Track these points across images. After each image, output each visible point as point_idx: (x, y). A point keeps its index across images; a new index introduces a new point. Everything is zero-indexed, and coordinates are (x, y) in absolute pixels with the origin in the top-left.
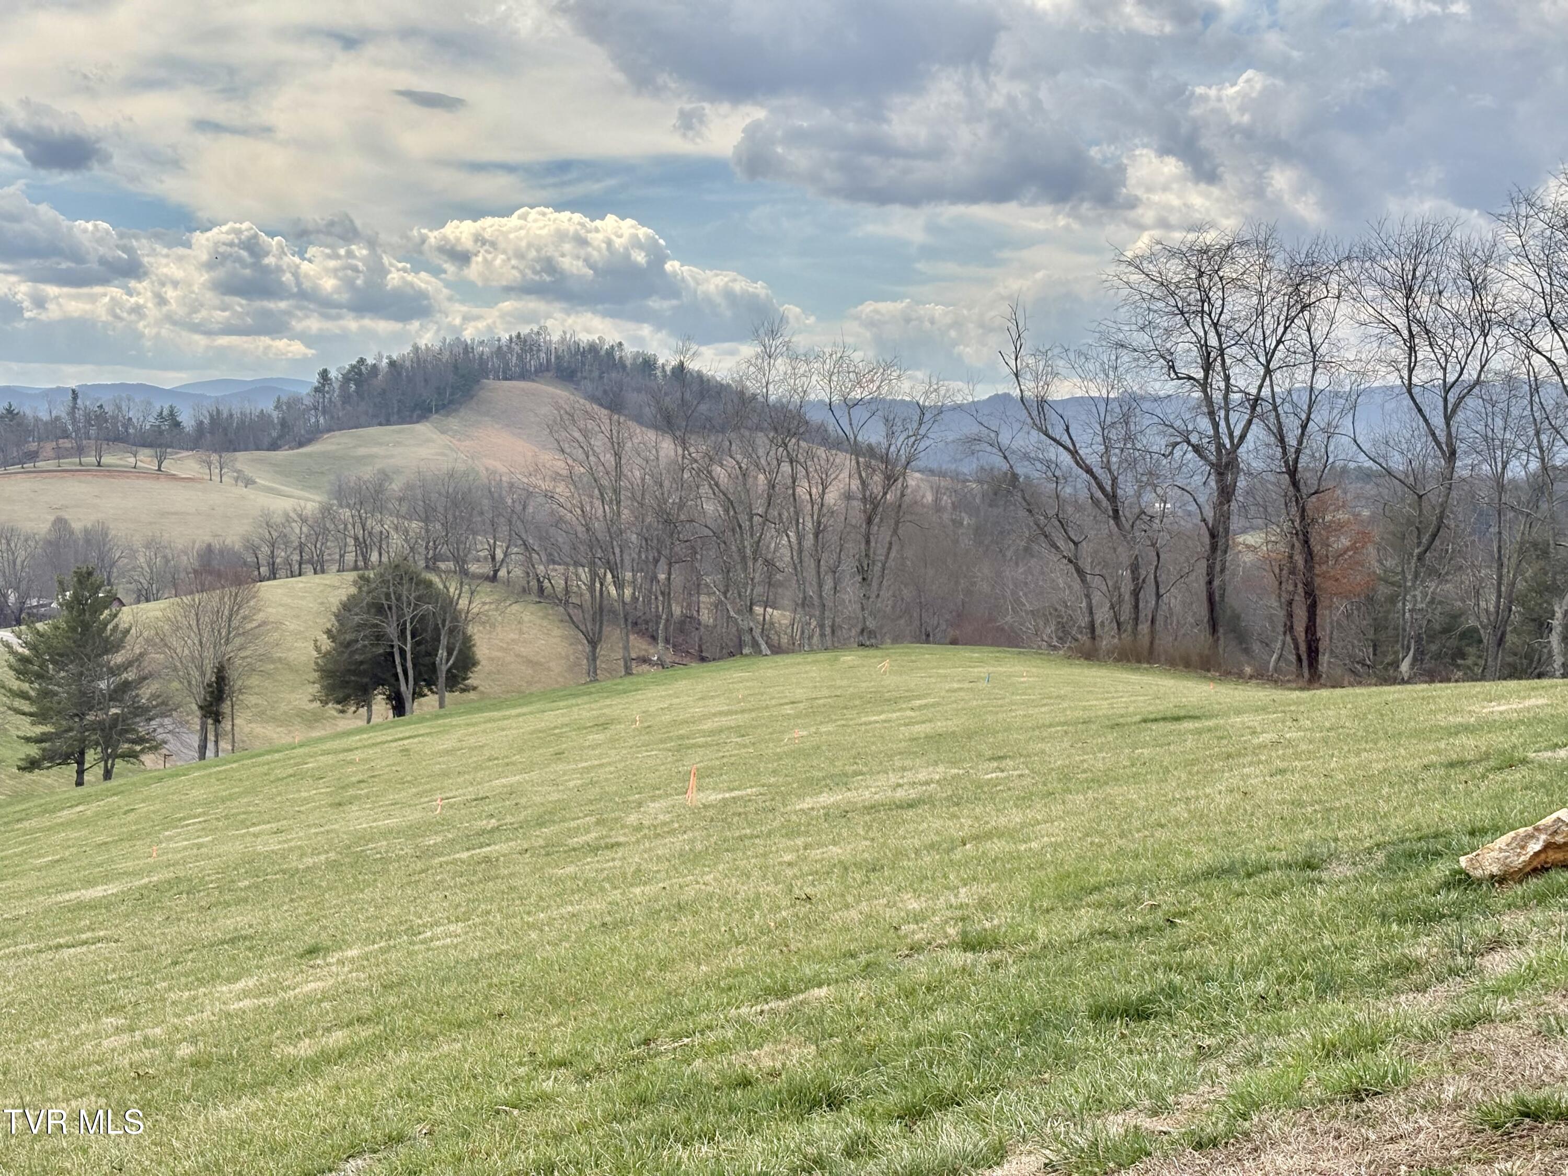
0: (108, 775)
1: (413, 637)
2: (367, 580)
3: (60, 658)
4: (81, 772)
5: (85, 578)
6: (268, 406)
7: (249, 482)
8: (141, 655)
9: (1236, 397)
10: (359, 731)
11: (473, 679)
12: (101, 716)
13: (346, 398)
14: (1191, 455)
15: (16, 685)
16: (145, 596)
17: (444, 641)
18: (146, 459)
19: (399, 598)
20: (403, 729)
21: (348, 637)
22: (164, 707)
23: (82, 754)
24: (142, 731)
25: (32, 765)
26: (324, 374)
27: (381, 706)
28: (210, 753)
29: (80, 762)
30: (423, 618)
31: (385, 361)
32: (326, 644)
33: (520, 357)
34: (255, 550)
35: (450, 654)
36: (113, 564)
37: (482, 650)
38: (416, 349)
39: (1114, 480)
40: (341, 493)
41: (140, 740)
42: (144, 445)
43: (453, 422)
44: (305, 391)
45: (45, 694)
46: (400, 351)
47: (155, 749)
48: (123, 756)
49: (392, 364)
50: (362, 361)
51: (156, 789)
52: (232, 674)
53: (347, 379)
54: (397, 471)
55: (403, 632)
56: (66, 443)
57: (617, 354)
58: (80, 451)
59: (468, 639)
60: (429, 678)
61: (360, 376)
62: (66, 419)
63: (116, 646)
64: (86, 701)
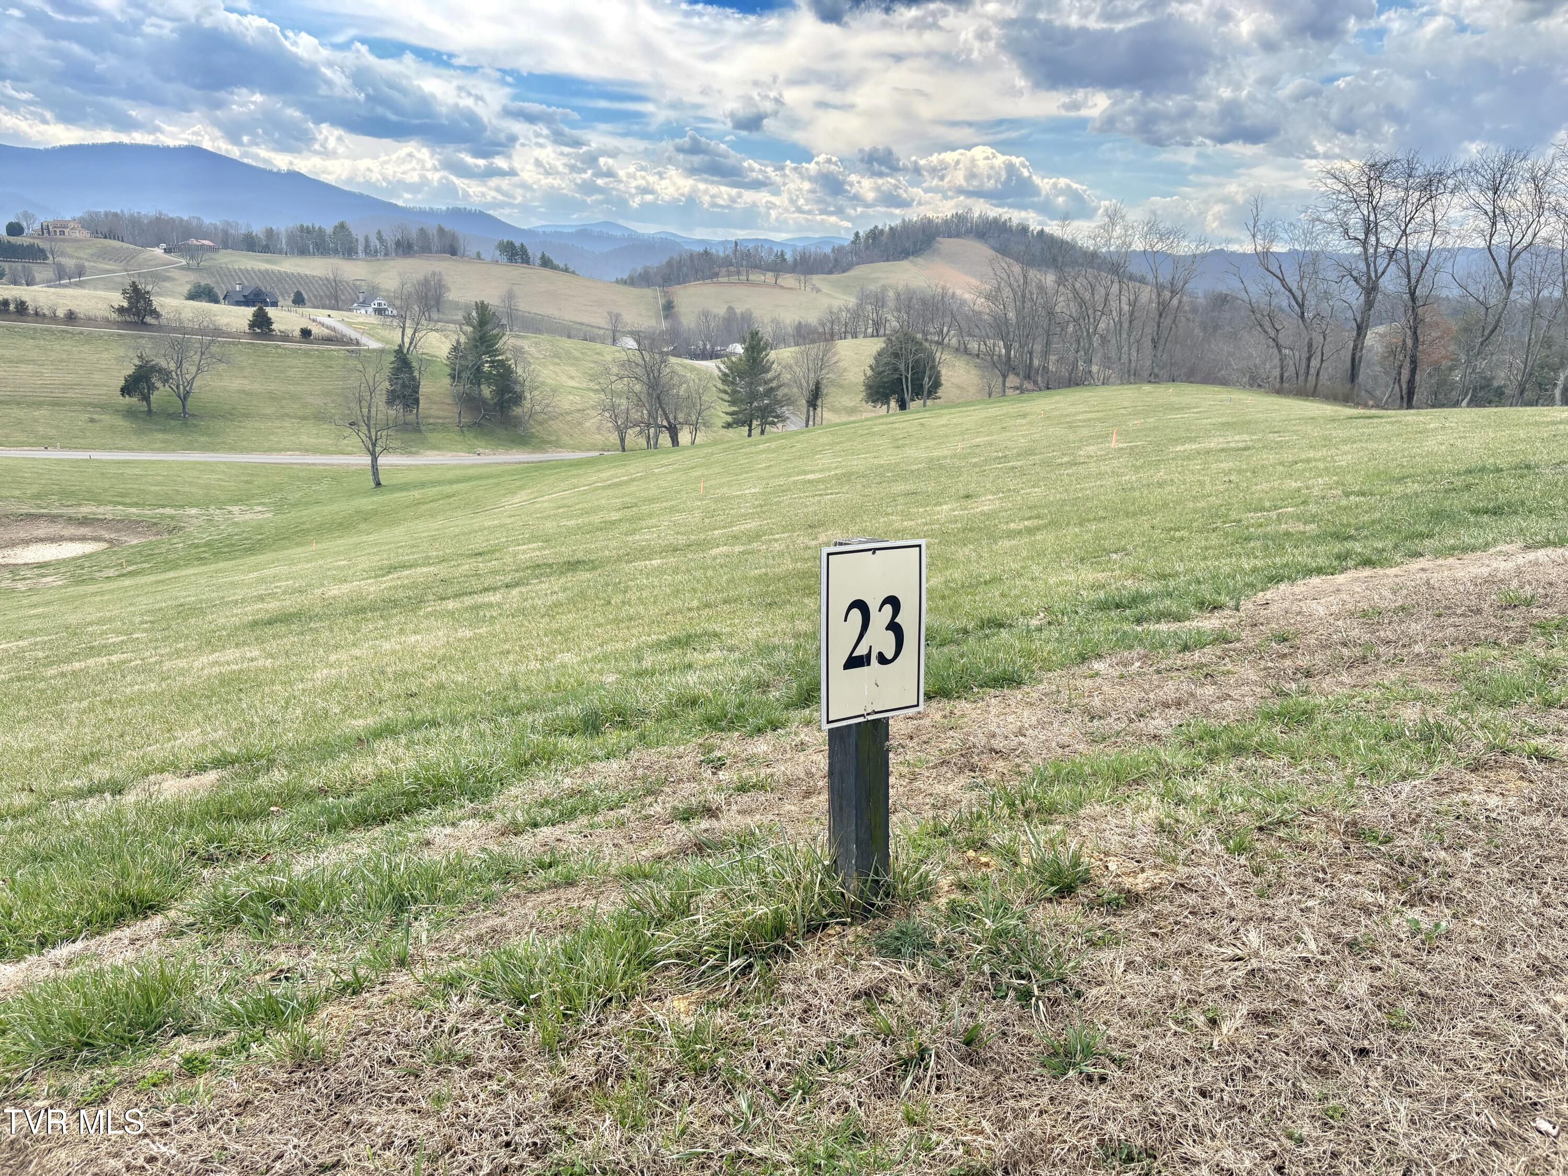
0: (762, 432)
1: (911, 370)
2: (891, 341)
3: (742, 375)
4: (750, 430)
5: (753, 336)
6: (828, 250)
7: (819, 290)
8: (780, 375)
9: (1381, 250)
10: (882, 417)
11: (940, 393)
12: (760, 404)
13: (868, 246)
14: (1352, 283)
15: (720, 386)
16: (780, 345)
17: (927, 373)
18: (769, 277)
19: (906, 350)
20: (906, 416)
21: (880, 369)
22: (789, 401)
23: (751, 421)
24: (778, 411)
25: (728, 426)
26: (857, 234)
27: (894, 404)
28: (811, 423)
29: (750, 426)
30: (917, 361)
31: (887, 229)
32: (869, 372)
33: (957, 225)
34: (824, 326)
35: (930, 380)
37: (943, 380)
38: (904, 220)
39: (1304, 296)
40: (865, 297)
41: (778, 416)
42: (769, 270)
43: (921, 260)
44: (849, 242)
45: (735, 392)
46: (896, 223)
47: (784, 421)
48: (770, 423)
49: (891, 229)
50: (876, 227)
52: (822, 386)
53: (868, 237)
54: (892, 286)
55: (907, 368)
56: (732, 269)
57: (1008, 224)
58: (739, 273)
59: (939, 372)
60: (918, 392)
61: (875, 235)
62: (732, 256)
63: (768, 370)
64: (753, 396)
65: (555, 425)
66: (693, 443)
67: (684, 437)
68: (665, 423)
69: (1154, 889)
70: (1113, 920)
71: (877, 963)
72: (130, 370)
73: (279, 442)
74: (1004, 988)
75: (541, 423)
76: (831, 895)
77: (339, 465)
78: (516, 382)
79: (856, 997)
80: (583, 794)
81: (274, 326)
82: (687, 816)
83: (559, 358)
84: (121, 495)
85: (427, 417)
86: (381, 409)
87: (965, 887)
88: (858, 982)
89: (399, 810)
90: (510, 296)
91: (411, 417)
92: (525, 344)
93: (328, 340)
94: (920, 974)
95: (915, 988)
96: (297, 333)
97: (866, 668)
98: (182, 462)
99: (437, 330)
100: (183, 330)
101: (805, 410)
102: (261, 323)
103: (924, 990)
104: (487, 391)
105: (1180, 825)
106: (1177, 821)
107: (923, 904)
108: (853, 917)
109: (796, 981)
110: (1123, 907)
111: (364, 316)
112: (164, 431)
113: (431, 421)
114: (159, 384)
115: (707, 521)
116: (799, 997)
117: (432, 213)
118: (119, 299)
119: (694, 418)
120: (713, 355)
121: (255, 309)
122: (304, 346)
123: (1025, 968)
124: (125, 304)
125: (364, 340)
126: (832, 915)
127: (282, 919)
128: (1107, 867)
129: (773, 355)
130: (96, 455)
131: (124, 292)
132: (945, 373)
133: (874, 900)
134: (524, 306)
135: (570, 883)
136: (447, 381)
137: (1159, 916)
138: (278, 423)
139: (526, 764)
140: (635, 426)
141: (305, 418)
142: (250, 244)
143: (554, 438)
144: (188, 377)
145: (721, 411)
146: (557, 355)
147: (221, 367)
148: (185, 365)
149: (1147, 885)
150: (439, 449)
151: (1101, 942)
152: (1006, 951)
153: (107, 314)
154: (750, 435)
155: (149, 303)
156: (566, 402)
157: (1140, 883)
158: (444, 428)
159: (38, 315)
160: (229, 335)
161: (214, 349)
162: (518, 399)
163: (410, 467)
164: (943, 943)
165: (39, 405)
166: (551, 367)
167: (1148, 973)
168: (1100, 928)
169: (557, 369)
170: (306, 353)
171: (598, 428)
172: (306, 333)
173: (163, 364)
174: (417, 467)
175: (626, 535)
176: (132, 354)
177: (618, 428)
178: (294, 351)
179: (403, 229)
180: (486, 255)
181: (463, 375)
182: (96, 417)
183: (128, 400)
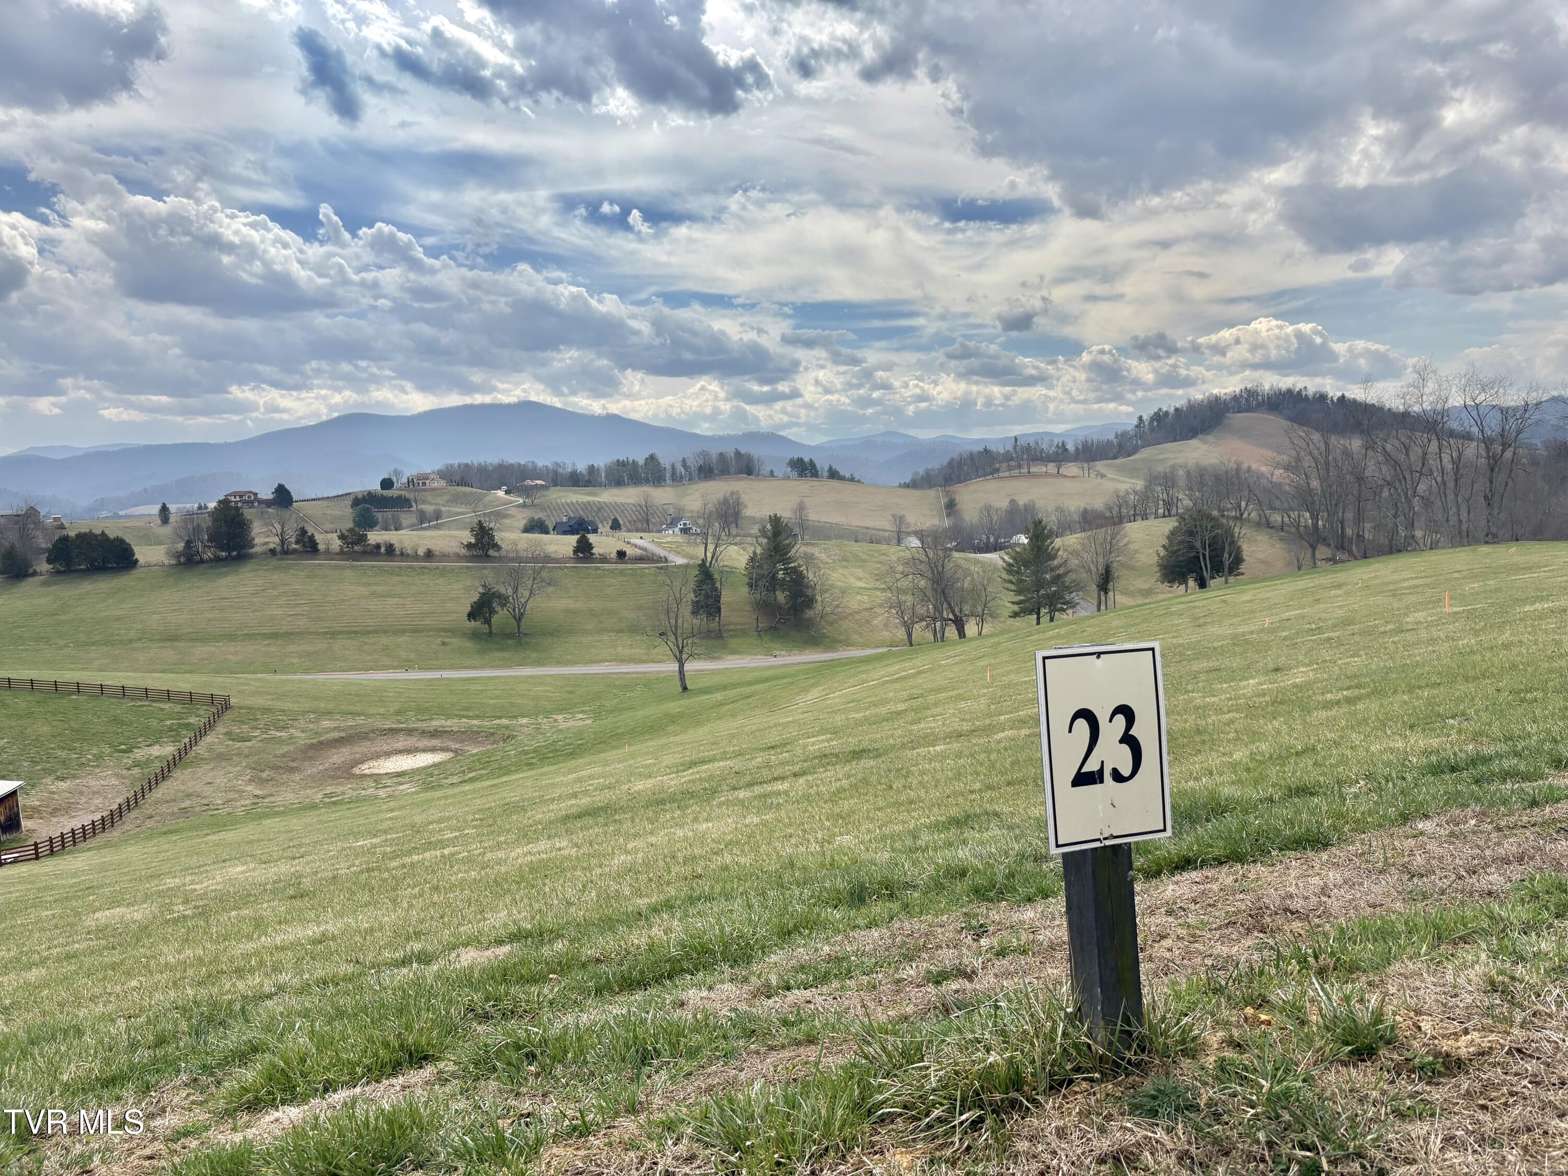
0: (1052, 619)
1: (1209, 547)
3: (1026, 564)
4: (1038, 619)
5: (1037, 525)
7: (1104, 476)
8: (1066, 561)
10: (1181, 596)
11: (1243, 568)
12: (1047, 591)
13: (1153, 429)
15: (1005, 576)
16: (1065, 532)
17: (1226, 549)
18: (1051, 468)
19: (1201, 527)
20: (1207, 594)
21: (1174, 548)
22: (1078, 586)
23: (1039, 610)
24: (1067, 598)
25: (1015, 615)
26: (1140, 418)
27: (1192, 583)
28: (1103, 607)
29: (1038, 614)
30: (1214, 538)
31: (1172, 410)
32: (1163, 552)
33: (1247, 400)
34: (1111, 510)
35: (1230, 556)
37: (1245, 555)
38: (1189, 400)
40: (1154, 479)
41: (1067, 603)
42: (1050, 462)
43: (1210, 438)
44: (1132, 427)
45: (1021, 581)
46: (1181, 403)
47: (1074, 607)
48: (1059, 610)
49: (1176, 410)
50: (1160, 409)
52: (1112, 570)
53: (1152, 419)
54: (1181, 465)
55: (1203, 545)
56: (1013, 464)
57: (1304, 394)
58: (1020, 467)
59: (1239, 548)
60: (1218, 569)
61: (1159, 417)
62: (1012, 451)
63: (1054, 557)
64: (1040, 584)
65: (845, 625)
66: (980, 634)
67: (971, 628)
68: (951, 616)
69: (1482, 1054)
70: (1428, 1088)
71: (1129, 1125)
72: (475, 598)
73: (598, 654)
74: (1284, 1159)
76: (1076, 1046)
77: (650, 673)
78: (808, 587)
79: (1101, 1161)
80: (838, 960)
81: (594, 551)
82: (939, 979)
83: (848, 561)
84: (465, 709)
85: (728, 624)
86: (687, 620)
87: (1239, 1045)
88: (1104, 1145)
89: (662, 976)
90: (801, 507)
91: (714, 625)
92: (816, 551)
93: (640, 559)
94: (1179, 1139)
95: (1173, 1154)
96: (614, 555)
97: (1098, 786)
98: (515, 677)
99: (735, 544)
100: (519, 559)
101: (1096, 596)
102: (584, 548)
103: (1183, 1157)
104: (781, 597)
105: (1517, 984)
106: (1513, 978)
107: (1186, 1063)
108: (1101, 1073)
109: (1031, 1139)
110: (1440, 1074)
111: (672, 536)
112: (502, 650)
113: (732, 627)
114: (498, 608)
115: (993, 707)
116: (1034, 1157)
117: (730, 438)
118: (468, 537)
119: (980, 609)
120: (996, 548)
121: (576, 537)
122: (620, 566)
123: (1312, 1136)
124: (473, 541)
125: (671, 557)
126: (1077, 1070)
127: (532, 1068)
128: (1419, 1028)
129: (1058, 542)
130: (447, 674)
131: (472, 530)
132: (1247, 549)
133: (1128, 1055)
134: (816, 516)
135: (811, 1040)
136: (745, 589)
137: (1488, 1086)
138: (597, 637)
139: (790, 933)
140: (922, 620)
141: (621, 631)
142: (576, 480)
143: (842, 637)
144: (522, 601)
145: (1007, 601)
146: (845, 559)
147: (550, 589)
148: (520, 590)
149: (1471, 1050)
150: (739, 653)
151: (1410, 1112)
152: (1286, 1117)
153: (458, 550)
154: (1038, 623)
155: (492, 537)
156: (854, 602)
157: (1463, 1047)
158: (743, 633)
159: (403, 555)
160: (556, 561)
161: (544, 574)
162: (809, 602)
163: (713, 672)
164: (1208, 1105)
165: (403, 632)
166: (840, 571)
167: (1475, 1152)
168: (1411, 1096)
169: (846, 572)
170: (622, 573)
171: (886, 625)
172: (621, 554)
173: (502, 590)
174: (720, 672)
175: (911, 724)
176: (477, 583)
177: (905, 623)
178: (611, 571)
179: (705, 454)
180: (779, 473)
181: (760, 583)
182: (447, 640)
183: (473, 624)
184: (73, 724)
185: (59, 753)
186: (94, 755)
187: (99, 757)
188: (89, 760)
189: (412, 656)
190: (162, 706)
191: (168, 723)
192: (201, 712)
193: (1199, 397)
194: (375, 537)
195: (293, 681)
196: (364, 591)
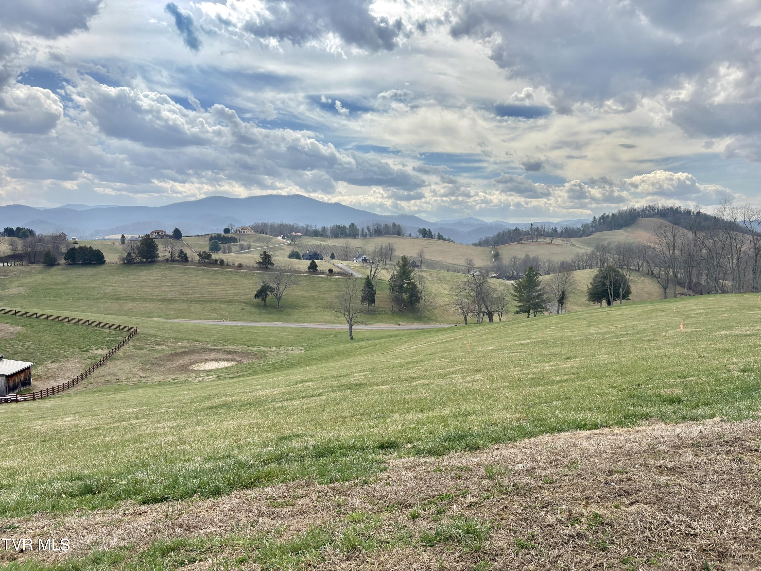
0: (535, 316)
1: (613, 285)
2: (602, 270)
3: (525, 287)
4: (529, 315)
5: (531, 269)
6: (579, 226)
7: (574, 245)
8: (544, 288)
10: (598, 308)
11: (630, 297)
12: (534, 302)
13: (600, 224)
15: (514, 293)
16: (547, 273)
17: (622, 287)
18: (548, 240)
19: (610, 275)
20: (610, 309)
21: (596, 285)
22: (550, 300)
23: (529, 310)
24: (544, 306)
25: (517, 312)
26: (595, 218)
27: (604, 303)
28: (560, 312)
29: (529, 313)
30: (616, 281)
31: (611, 215)
32: (590, 286)
33: (649, 211)
34: (574, 262)
35: (623, 290)
36: (539, 266)
38: (620, 210)
40: (597, 248)
41: (543, 308)
42: (548, 237)
43: (629, 229)
44: (589, 222)
45: (521, 296)
46: (615, 211)
47: (546, 310)
48: (539, 312)
49: (613, 214)
50: (605, 214)
51: (544, 319)
52: (566, 293)
53: (600, 219)
54: (613, 242)
55: (610, 284)
56: (529, 236)
57: (679, 210)
58: (532, 238)
59: (629, 286)
60: (617, 296)
61: (604, 218)
62: (530, 231)
63: (538, 285)
64: (530, 298)
65: (435, 311)
66: (500, 321)
67: (496, 317)
68: (486, 311)
72: (259, 288)
73: (314, 319)
75: (429, 311)
77: (338, 329)
78: (418, 292)
81: (318, 268)
83: (440, 280)
84: (248, 341)
85: (379, 308)
86: (359, 304)
90: (422, 253)
91: (371, 308)
92: (425, 275)
93: (339, 274)
96: (327, 271)
98: (274, 327)
99: (386, 269)
100: (281, 270)
101: (557, 305)
102: (313, 267)
104: (405, 296)
111: (357, 263)
112: (269, 314)
113: (380, 309)
114: (269, 294)
117: (392, 217)
118: (257, 257)
119: (501, 308)
120: (511, 278)
122: (329, 277)
124: (261, 260)
125: (355, 274)
129: (541, 278)
130: (241, 324)
131: (261, 255)
132: (633, 288)
134: (429, 257)
136: (388, 291)
138: (315, 310)
140: (472, 312)
141: (327, 308)
142: (316, 234)
143: (434, 318)
144: (281, 290)
145: (513, 305)
146: (439, 279)
147: (295, 286)
148: (280, 285)
150: (382, 322)
153: (254, 265)
154: (528, 317)
155: (270, 259)
156: (441, 301)
158: (385, 313)
159: (228, 265)
160: (299, 272)
161: (292, 278)
162: (418, 299)
163: (368, 331)
165: (222, 302)
166: (436, 285)
169: (439, 286)
170: (330, 280)
171: (454, 313)
172: (331, 271)
173: (272, 285)
174: (371, 331)
176: (261, 281)
177: (463, 313)
178: (325, 279)
179: (378, 225)
180: (413, 235)
181: (395, 289)
182: (244, 307)
183: (257, 300)
184: (63, 337)
185: (55, 350)
186: (71, 352)
187: (72, 353)
188: (68, 354)
189: (227, 314)
190: (105, 330)
191: (107, 339)
192: (123, 335)
193: (625, 208)
194: (215, 256)
195: (169, 323)
196: (207, 281)
